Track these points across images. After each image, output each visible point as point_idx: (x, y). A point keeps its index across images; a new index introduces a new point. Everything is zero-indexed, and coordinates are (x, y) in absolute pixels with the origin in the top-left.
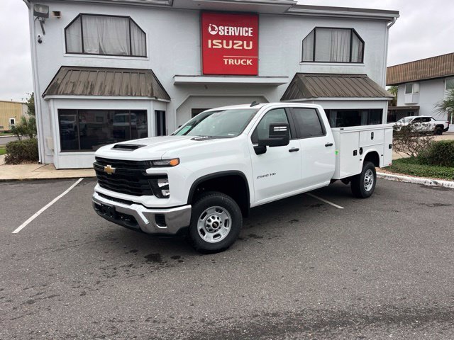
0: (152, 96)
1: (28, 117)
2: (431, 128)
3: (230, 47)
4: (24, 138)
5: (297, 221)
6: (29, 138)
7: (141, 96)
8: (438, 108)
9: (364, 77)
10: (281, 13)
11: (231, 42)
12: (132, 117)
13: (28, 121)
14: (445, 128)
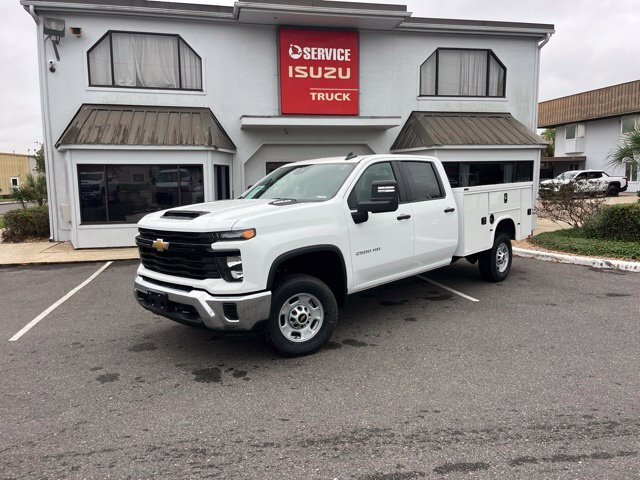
0: (210, 144)
1: (36, 176)
2: (601, 187)
3: (319, 76)
4: (30, 205)
5: (413, 320)
6: (37, 205)
7: (194, 144)
8: (611, 158)
9: (507, 116)
10: (390, 28)
11: (320, 69)
12: (183, 175)
13: (36, 180)
14: (622, 186)
